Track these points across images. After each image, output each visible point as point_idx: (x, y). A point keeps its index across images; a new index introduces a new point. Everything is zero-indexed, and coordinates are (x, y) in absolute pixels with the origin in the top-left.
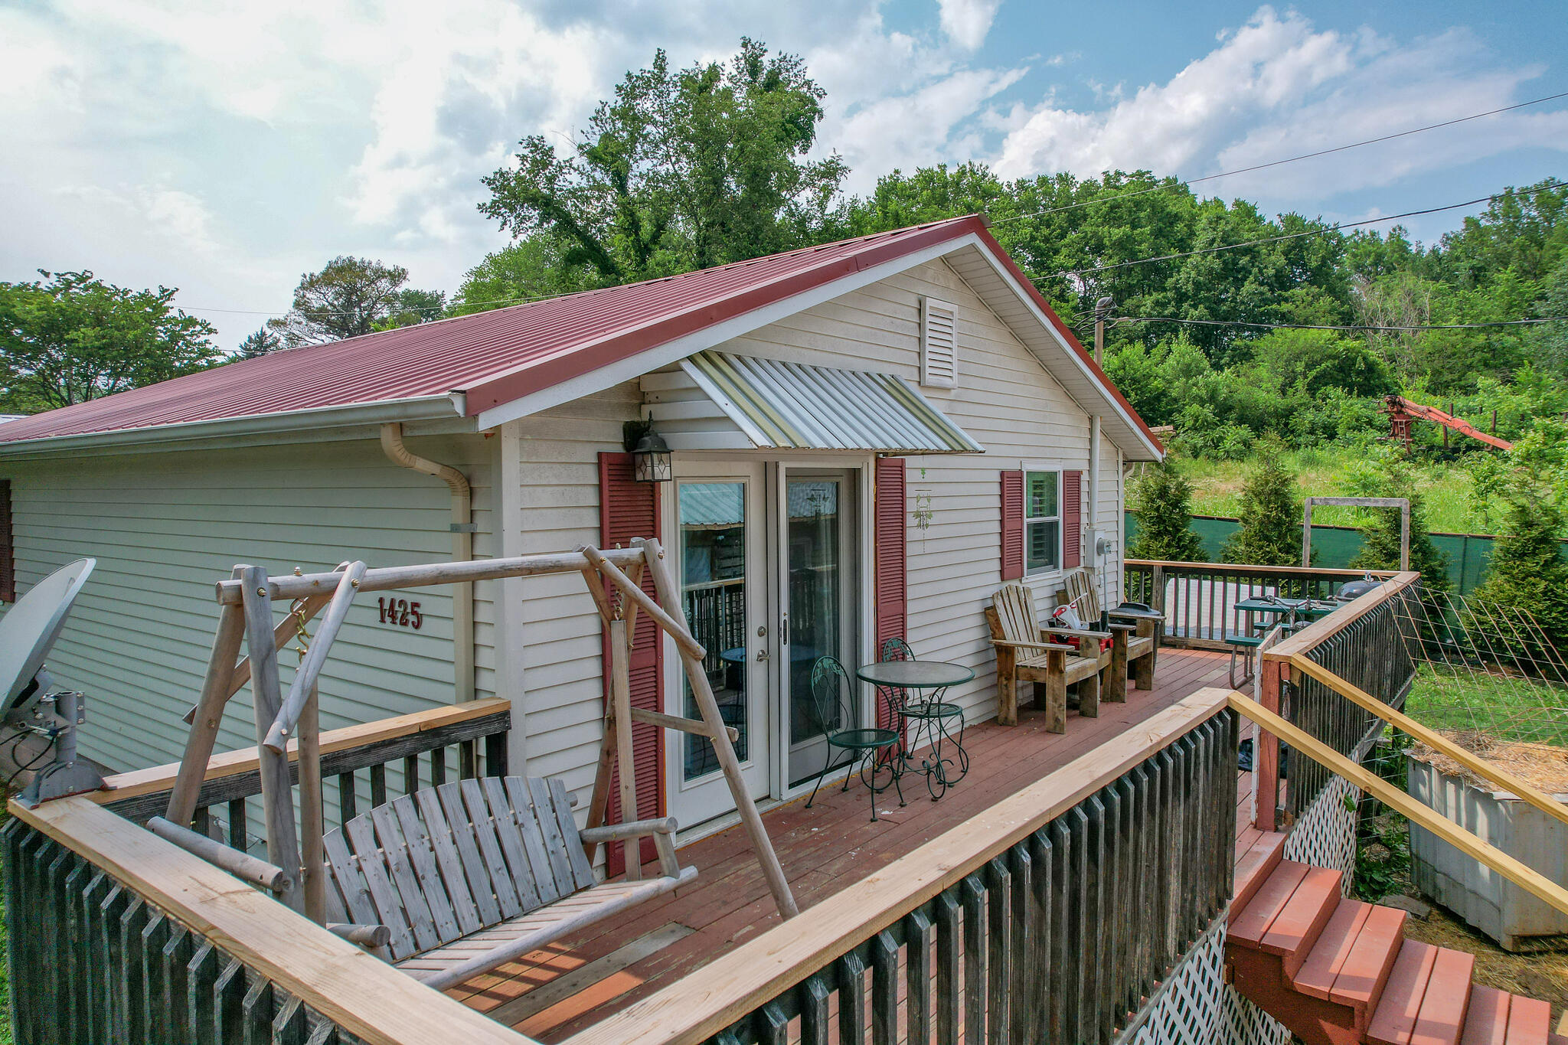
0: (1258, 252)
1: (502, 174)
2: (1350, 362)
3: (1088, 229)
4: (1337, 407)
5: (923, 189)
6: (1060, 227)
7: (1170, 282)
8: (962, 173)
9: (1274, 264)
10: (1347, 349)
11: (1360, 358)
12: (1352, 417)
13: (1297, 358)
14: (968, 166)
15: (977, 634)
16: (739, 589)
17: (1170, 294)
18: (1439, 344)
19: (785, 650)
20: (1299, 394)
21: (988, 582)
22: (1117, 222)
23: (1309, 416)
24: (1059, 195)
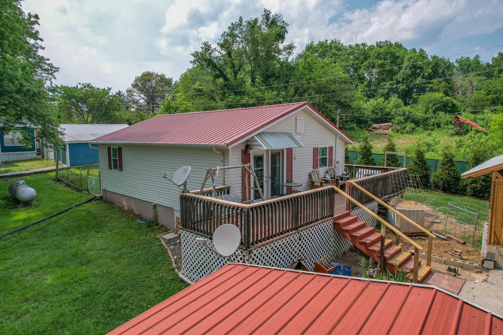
0: (423, 68)
1: (196, 52)
2: (447, 104)
3: (370, 61)
4: (441, 118)
5: (320, 48)
6: (362, 60)
7: (395, 78)
8: (332, 42)
9: (428, 72)
10: (446, 100)
11: (450, 103)
12: (445, 121)
13: (431, 102)
14: (334, 40)
15: (308, 179)
16: (262, 170)
17: (395, 82)
18: (477, 97)
19: (270, 180)
20: (430, 114)
21: (310, 169)
22: (380, 59)
23: (432, 120)
24: (362, 50)
